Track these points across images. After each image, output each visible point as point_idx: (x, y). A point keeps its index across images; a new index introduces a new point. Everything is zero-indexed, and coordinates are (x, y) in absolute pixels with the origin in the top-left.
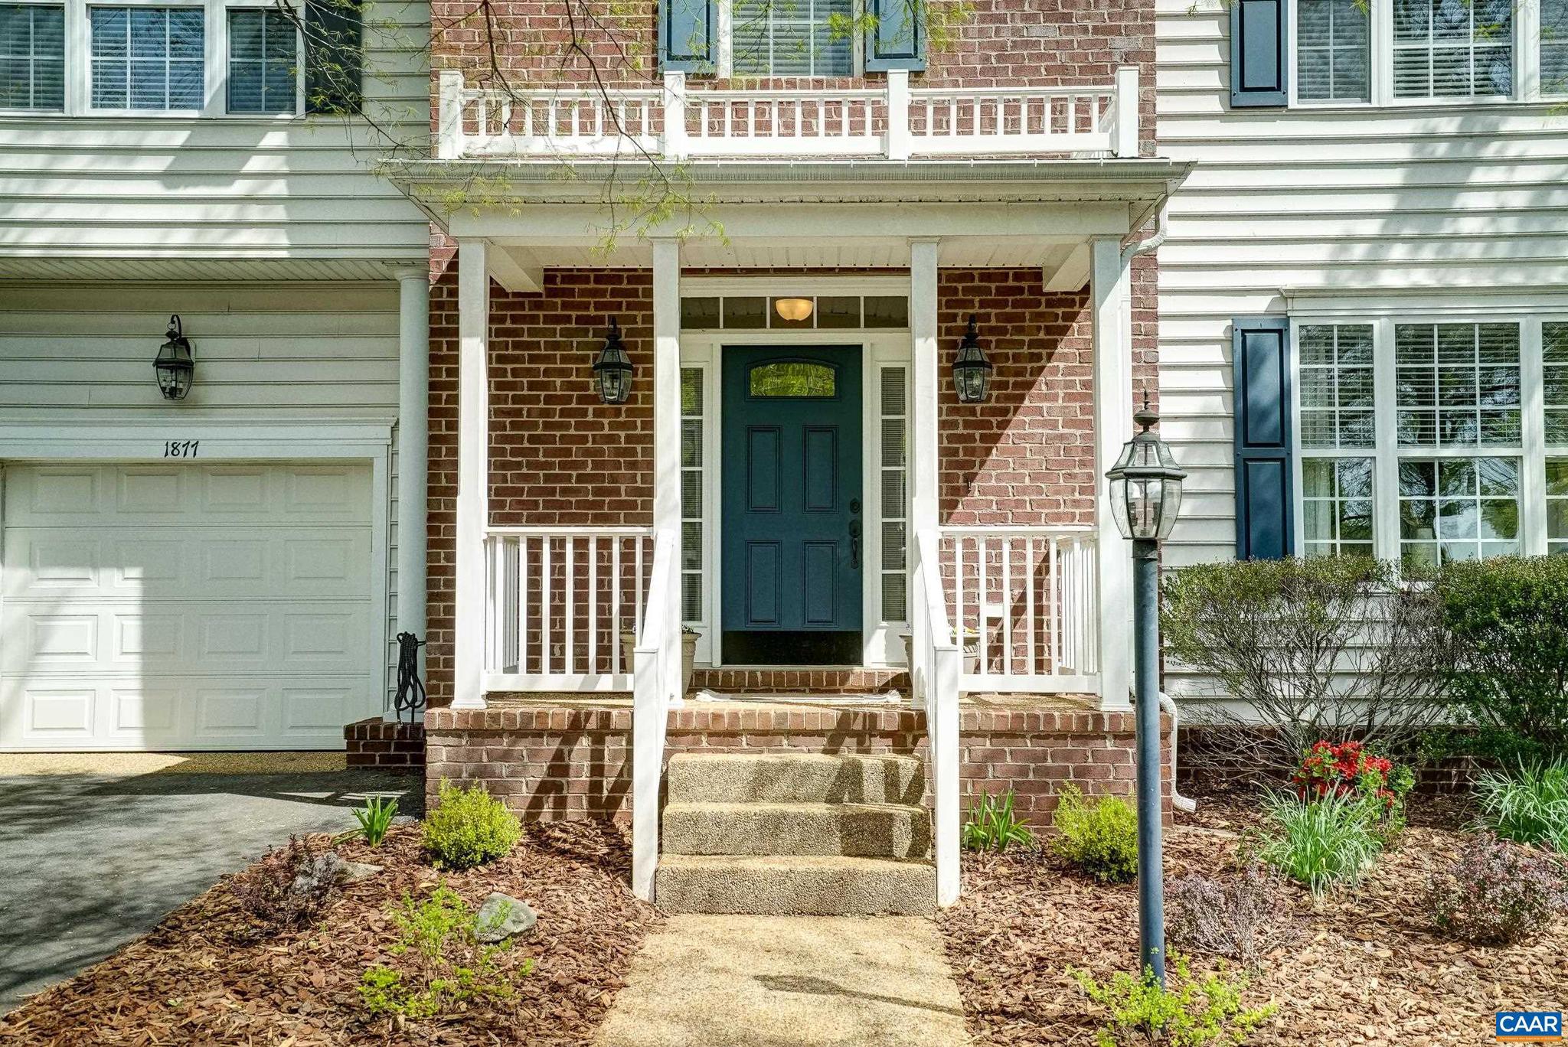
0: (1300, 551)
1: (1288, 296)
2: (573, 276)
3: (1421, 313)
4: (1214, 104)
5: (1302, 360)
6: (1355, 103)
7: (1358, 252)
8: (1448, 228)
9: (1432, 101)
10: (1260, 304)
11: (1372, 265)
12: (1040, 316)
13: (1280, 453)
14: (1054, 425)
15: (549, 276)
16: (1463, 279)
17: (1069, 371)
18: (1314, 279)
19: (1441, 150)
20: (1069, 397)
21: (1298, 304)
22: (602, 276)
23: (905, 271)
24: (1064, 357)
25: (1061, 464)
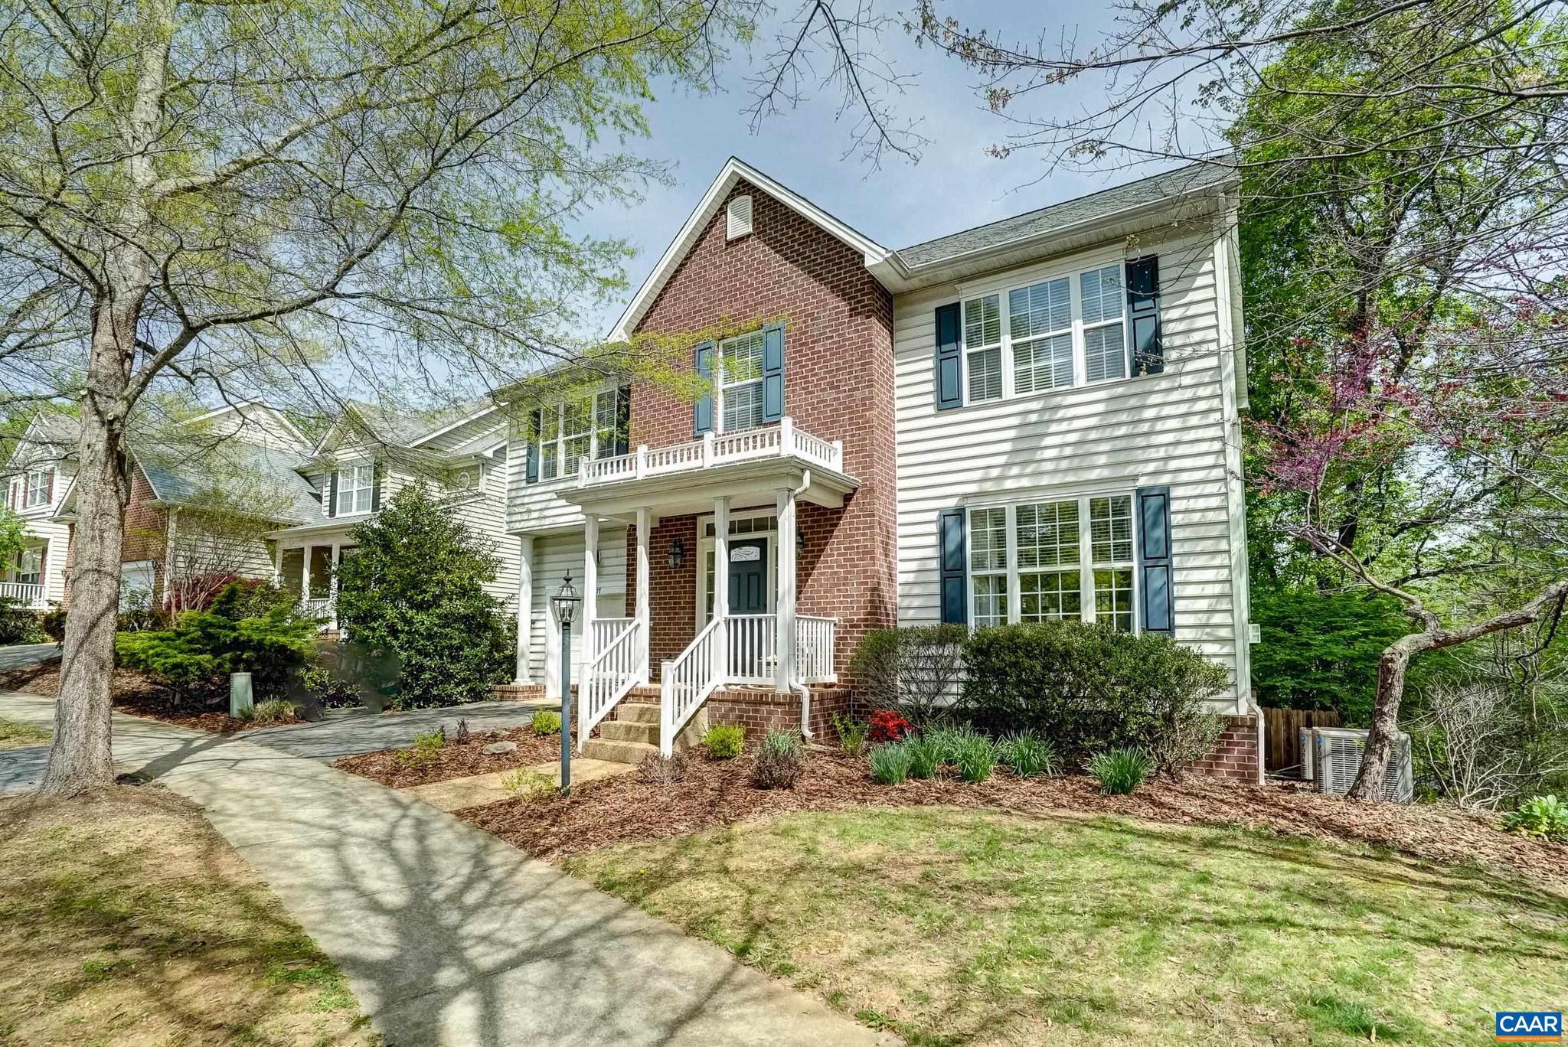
0: (971, 622)
1: (966, 496)
2: (668, 519)
3: (1024, 500)
4: (931, 410)
5: (973, 527)
6: (997, 400)
7: (995, 473)
8: (1039, 455)
9: (1033, 393)
10: (952, 503)
11: (1001, 478)
12: (826, 520)
13: (959, 573)
14: (832, 567)
15: (661, 520)
16: (1045, 481)
17: (839, 543)
18: (972, 488)
19: (1034, 418)
20: (839, 555)
21: (970, 501)
22: (679, 518)
23: (775, 505)
24: (837, 537)
25: (837, 585)
